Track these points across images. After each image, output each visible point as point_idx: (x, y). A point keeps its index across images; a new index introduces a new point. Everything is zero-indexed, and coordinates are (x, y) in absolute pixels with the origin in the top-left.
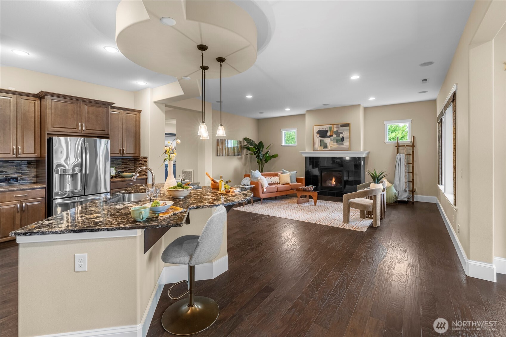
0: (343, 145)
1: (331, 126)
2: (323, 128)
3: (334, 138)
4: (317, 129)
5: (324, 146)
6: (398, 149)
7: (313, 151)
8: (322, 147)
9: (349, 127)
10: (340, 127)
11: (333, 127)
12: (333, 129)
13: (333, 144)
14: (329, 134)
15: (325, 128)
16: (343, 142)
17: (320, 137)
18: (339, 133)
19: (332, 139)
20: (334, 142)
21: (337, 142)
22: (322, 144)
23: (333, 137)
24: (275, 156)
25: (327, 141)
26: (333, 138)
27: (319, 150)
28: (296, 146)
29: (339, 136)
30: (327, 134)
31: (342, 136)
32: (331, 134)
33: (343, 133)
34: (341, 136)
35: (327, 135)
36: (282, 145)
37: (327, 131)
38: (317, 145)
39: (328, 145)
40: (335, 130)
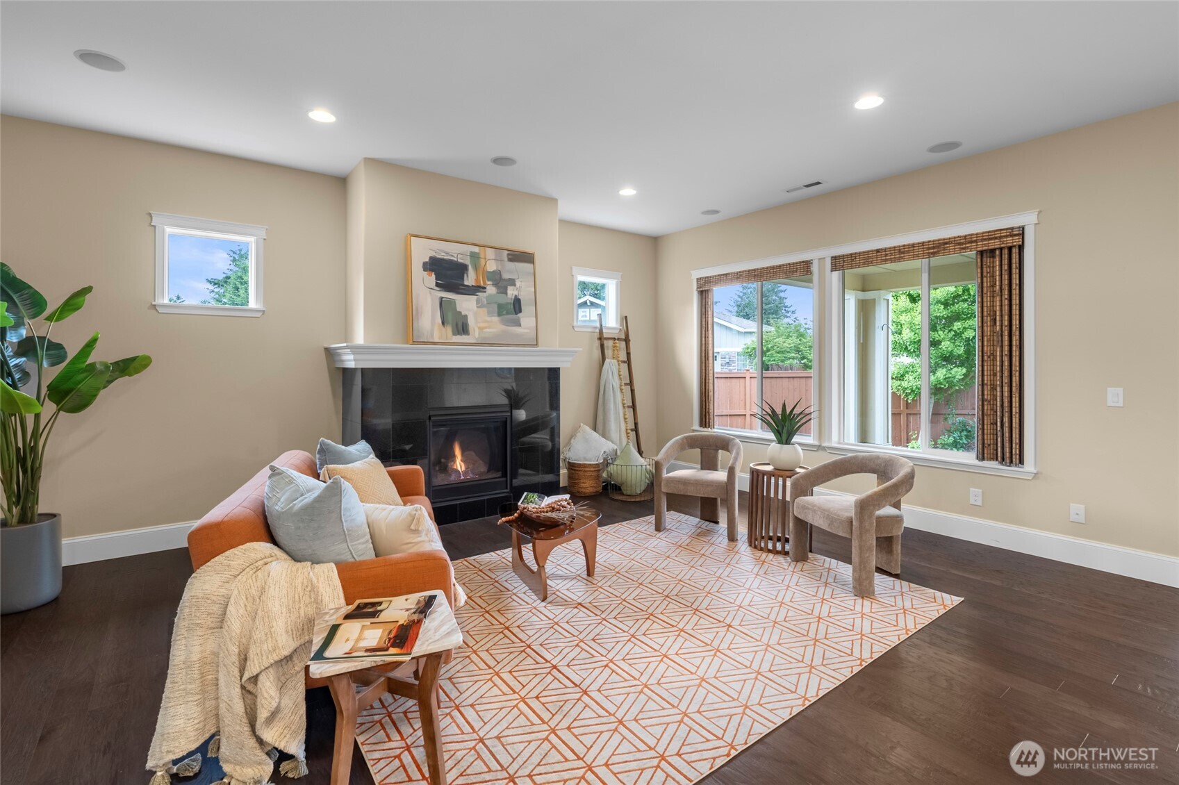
0: (520, 326)
1: (476, 249)
2: (447, 253)
3: (490, 296)
4: (422, 251)
5: (457, 325)
6: (602, 346)
7: (414, 343)
8: (449, 330)
9: (531, 266)
10: (506, 259)
11: (482, 256)
12: (483, 262)
13: (488, 319)
14: (470, 280)
15: (455, 252)
16: (520, 315)
17: (437, 285)
18: (504, 280)
19: (485, 300)
20: (490, 313)
21: (499, 315)
22: (450, 317)
23: (485, 294)
24: (126, 367)
25: (466, 304)
26: (487, 298)
27: (436, 340)
28: (258, 315)
29: (506, 293)
30: (463, 279)
31: (516, 293)
32: (477, 280)
33: (518, 284)
34: (512, 292)
35: (466, 283)
36: (159, 301)
37: (462, 268)
38: (429, 320)
39: (471, 322)
40: (492, 266)
